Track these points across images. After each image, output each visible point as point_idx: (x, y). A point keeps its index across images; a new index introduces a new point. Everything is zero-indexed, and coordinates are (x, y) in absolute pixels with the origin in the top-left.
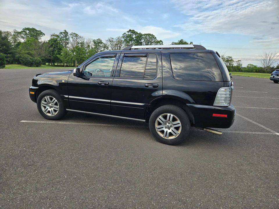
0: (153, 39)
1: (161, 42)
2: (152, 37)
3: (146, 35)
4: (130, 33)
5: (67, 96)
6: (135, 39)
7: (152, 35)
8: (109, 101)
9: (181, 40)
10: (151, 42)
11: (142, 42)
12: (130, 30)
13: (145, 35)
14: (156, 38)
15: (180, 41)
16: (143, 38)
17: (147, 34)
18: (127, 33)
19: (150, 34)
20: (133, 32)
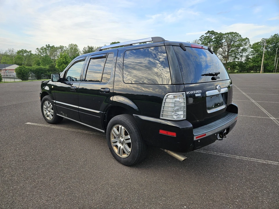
0: (237, 37)
1: (247, 40)
2: (235, 35)
3: (228, 34)
4: (208, 35)
5: (54, 101)
6: (214, 40)
7: (236, 33)
8: (77, 107)
9: (276, 34)
10: (234, 41)
11: (223, 43)
12: (209, 32)
13: (226, 34)
14: (240, 36)
15: (274, 36)
16: (224, 38)
17: (229, 32)
18: (205, 35)
19: (233, 33)
20: (213, 33)
